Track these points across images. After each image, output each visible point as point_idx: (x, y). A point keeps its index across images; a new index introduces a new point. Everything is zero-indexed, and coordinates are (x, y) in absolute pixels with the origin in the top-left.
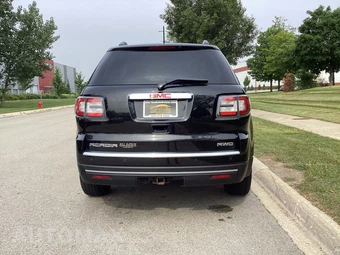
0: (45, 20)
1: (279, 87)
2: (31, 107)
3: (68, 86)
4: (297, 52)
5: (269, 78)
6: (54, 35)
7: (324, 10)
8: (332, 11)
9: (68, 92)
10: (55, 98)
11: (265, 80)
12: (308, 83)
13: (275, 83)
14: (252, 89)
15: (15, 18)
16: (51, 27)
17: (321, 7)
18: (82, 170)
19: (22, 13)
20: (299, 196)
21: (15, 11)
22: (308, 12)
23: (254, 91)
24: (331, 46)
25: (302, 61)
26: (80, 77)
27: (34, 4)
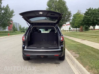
0: (11, 10)
1: (79, 30)
2: (6, 35)
3: (17, 29)
4: (83, 20)
5: (76, 27)
6: (13, 14)
7: (91, 9)
8: (93, 9)
9: (17, 31)
10: (13, 32)
11: (75, 28)
12: (87, 29)
13: (78, 29)
14: (71, 30)
15: (2, 9)
16: (13, 12)
17: (90, 8)
18: (23, 54)
19: (4, 7)
20: (76, 60)
21: (2, 7)
22: (87, 9)
23: (72, 31)
24: (93, 19)
25: (85, 23)
26: (20, 26)
27: (8, 5)
